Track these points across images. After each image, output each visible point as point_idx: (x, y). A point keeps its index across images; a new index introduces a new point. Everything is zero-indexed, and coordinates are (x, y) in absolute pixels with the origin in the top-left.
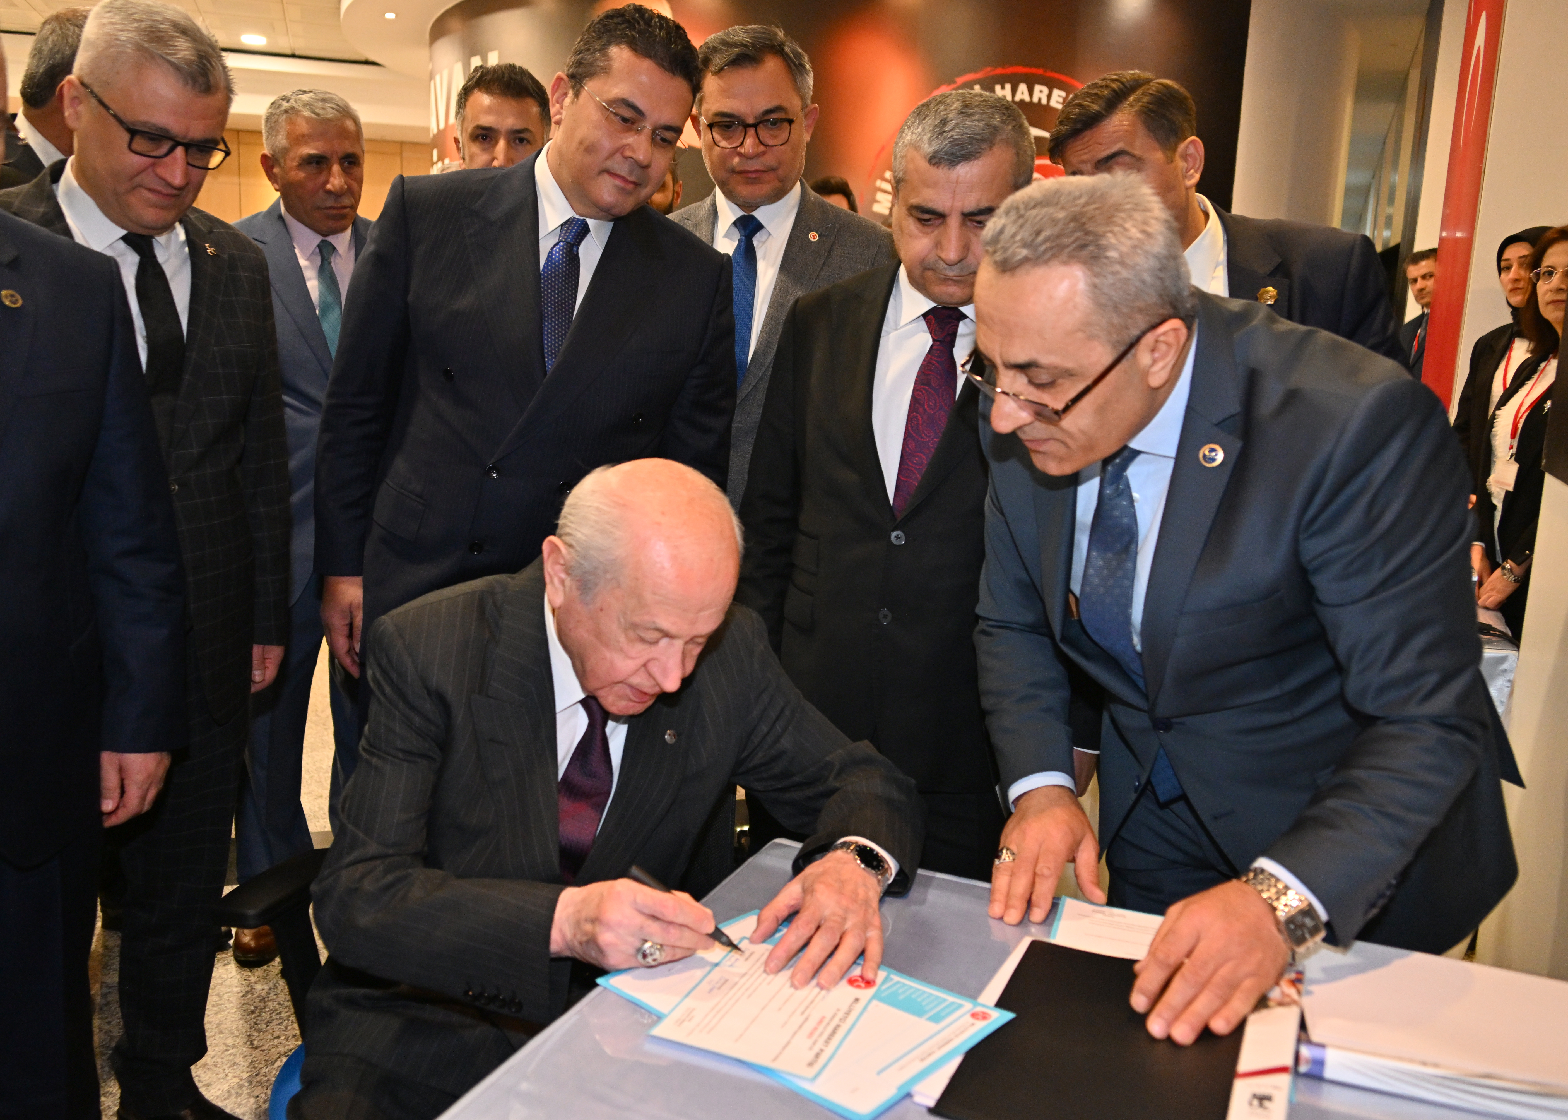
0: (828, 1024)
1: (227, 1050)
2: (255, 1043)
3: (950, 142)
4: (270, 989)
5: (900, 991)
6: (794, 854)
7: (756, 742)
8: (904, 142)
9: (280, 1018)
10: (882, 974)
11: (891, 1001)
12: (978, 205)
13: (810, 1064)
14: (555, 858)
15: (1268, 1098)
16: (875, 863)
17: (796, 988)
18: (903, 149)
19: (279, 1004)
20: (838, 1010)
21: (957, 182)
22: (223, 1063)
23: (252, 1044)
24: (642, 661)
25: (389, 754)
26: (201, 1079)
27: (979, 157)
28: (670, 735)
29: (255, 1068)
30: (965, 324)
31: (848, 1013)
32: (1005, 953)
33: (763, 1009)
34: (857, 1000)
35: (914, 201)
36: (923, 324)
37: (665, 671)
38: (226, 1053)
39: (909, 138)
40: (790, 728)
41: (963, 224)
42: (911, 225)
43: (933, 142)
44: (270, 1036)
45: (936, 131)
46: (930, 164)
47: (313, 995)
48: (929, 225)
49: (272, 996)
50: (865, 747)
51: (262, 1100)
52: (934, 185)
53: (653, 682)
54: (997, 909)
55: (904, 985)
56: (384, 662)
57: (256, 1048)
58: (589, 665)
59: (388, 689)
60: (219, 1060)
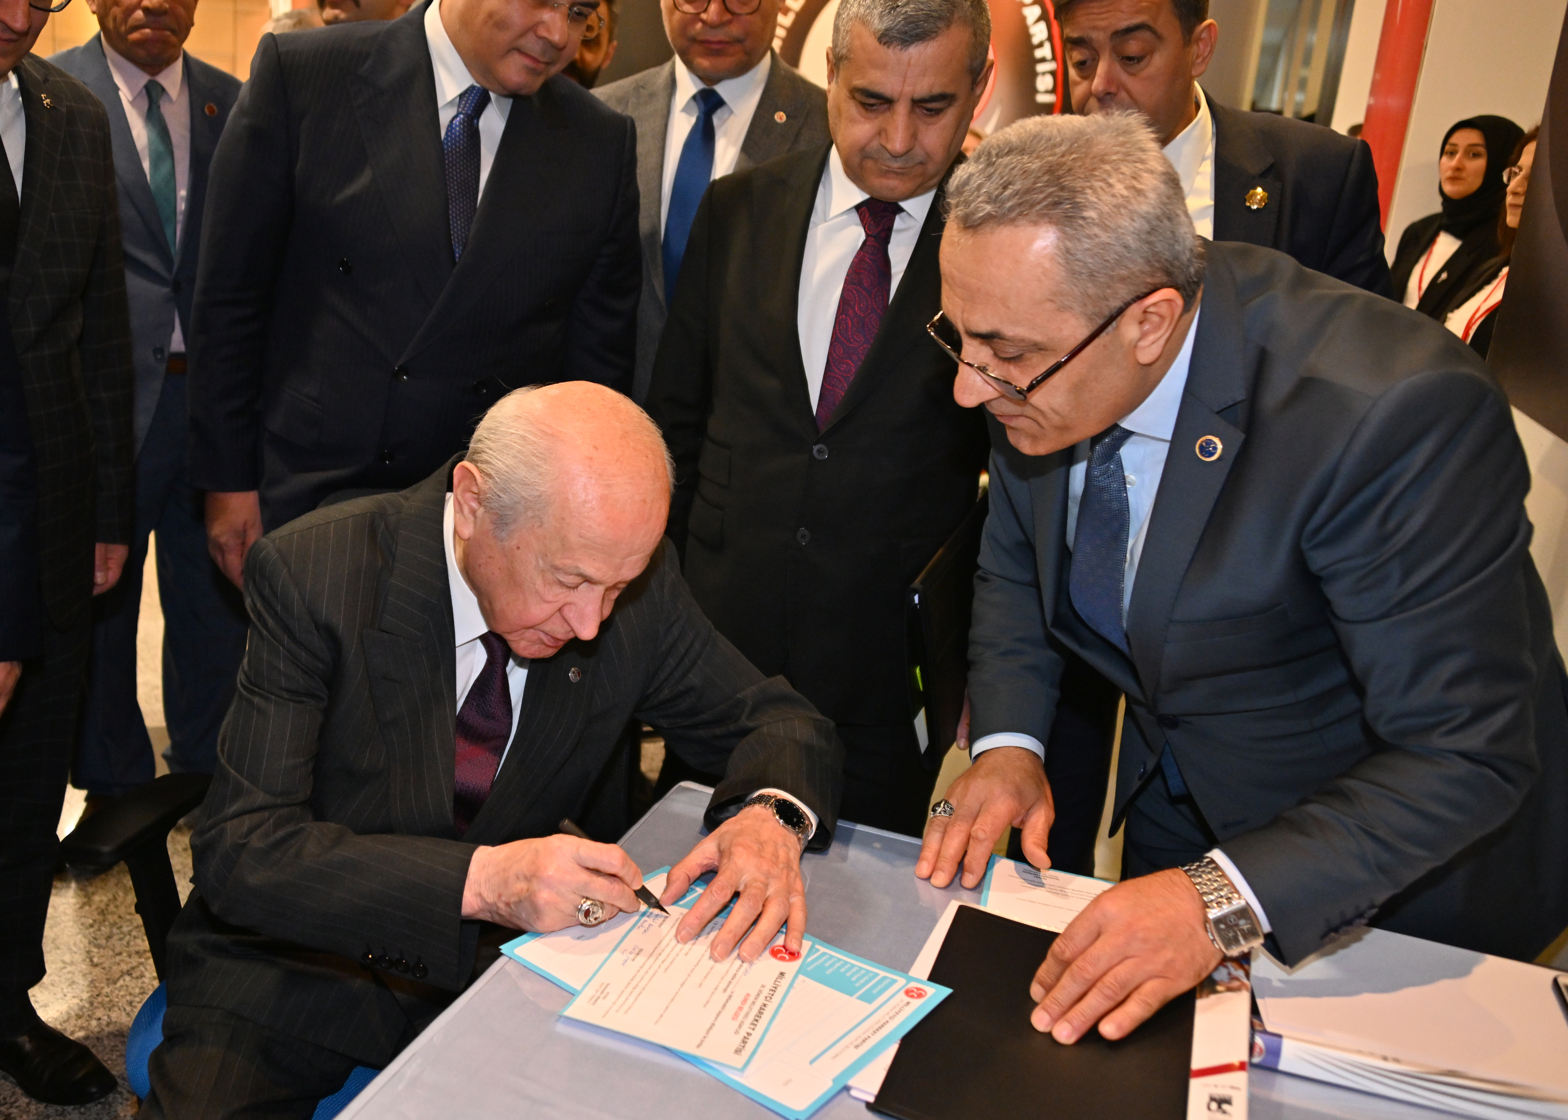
0: (754, 1003)
1: (65, 968)
2: (95, 960)
3: (904, 19)
4: (110, 900)
5: (827, 964)
6: (706, 802)
7: (662, 676)
8: (848, 14)
9: (121, 933)
10: (807, 944)
11: (819, 976)
12: (931, 92)
13: (738, 1051)
14: (449, 805)
15: (1228, 1101)
16: (795, 820)
17: (716, 961)
18: (847, 23)
19: (120, 917)
20: (763, 986)
21: (909, 64)
22: (60, 981)
23: (91, 961)
24: (556, 606)
25: (272, 694)
26: (38, 999)
27: (936, 36)
28: (574, 672)
29: (96, 987)
30: (902, 219)
31: (774, 990)
32: (934, 921)
33: (682, 985)
34: (782, 974)
35: (858, 82)
36: (855, 216)
37: (582, 617)
38: (65, 971)
39: (854, 9)
40: (700, 662)
41: (912, 111)
42: (852, 109)
43: (885, 18)
44: (111, 953)
45: (888, 6)
46: (880, 43)
47: (174, 938)
48: (874, 110)
49: (112, 908)
50: (780, 684)
51: (104, 1023)
52: (882, 66)
53: (568, 629)
54: (924, 868)
55: (832, 957)
56: (267, 592)
57: (96, 965)
58: (497, 607)
59: (271, 622)
60: (57, 978)
